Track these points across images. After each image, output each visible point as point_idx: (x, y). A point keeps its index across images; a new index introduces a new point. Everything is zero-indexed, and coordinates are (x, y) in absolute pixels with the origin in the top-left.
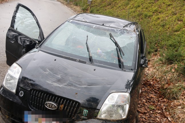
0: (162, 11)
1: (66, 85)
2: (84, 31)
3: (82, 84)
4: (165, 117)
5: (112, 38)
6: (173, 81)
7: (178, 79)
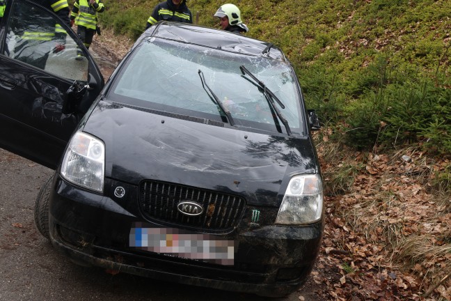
0: (263, 15)
1: (210, 169)
2: (187, 60)
3: (238, 163)
4: (337, 227)
5: (247, 76)
6: (330, 159)
7: (340, 155)
